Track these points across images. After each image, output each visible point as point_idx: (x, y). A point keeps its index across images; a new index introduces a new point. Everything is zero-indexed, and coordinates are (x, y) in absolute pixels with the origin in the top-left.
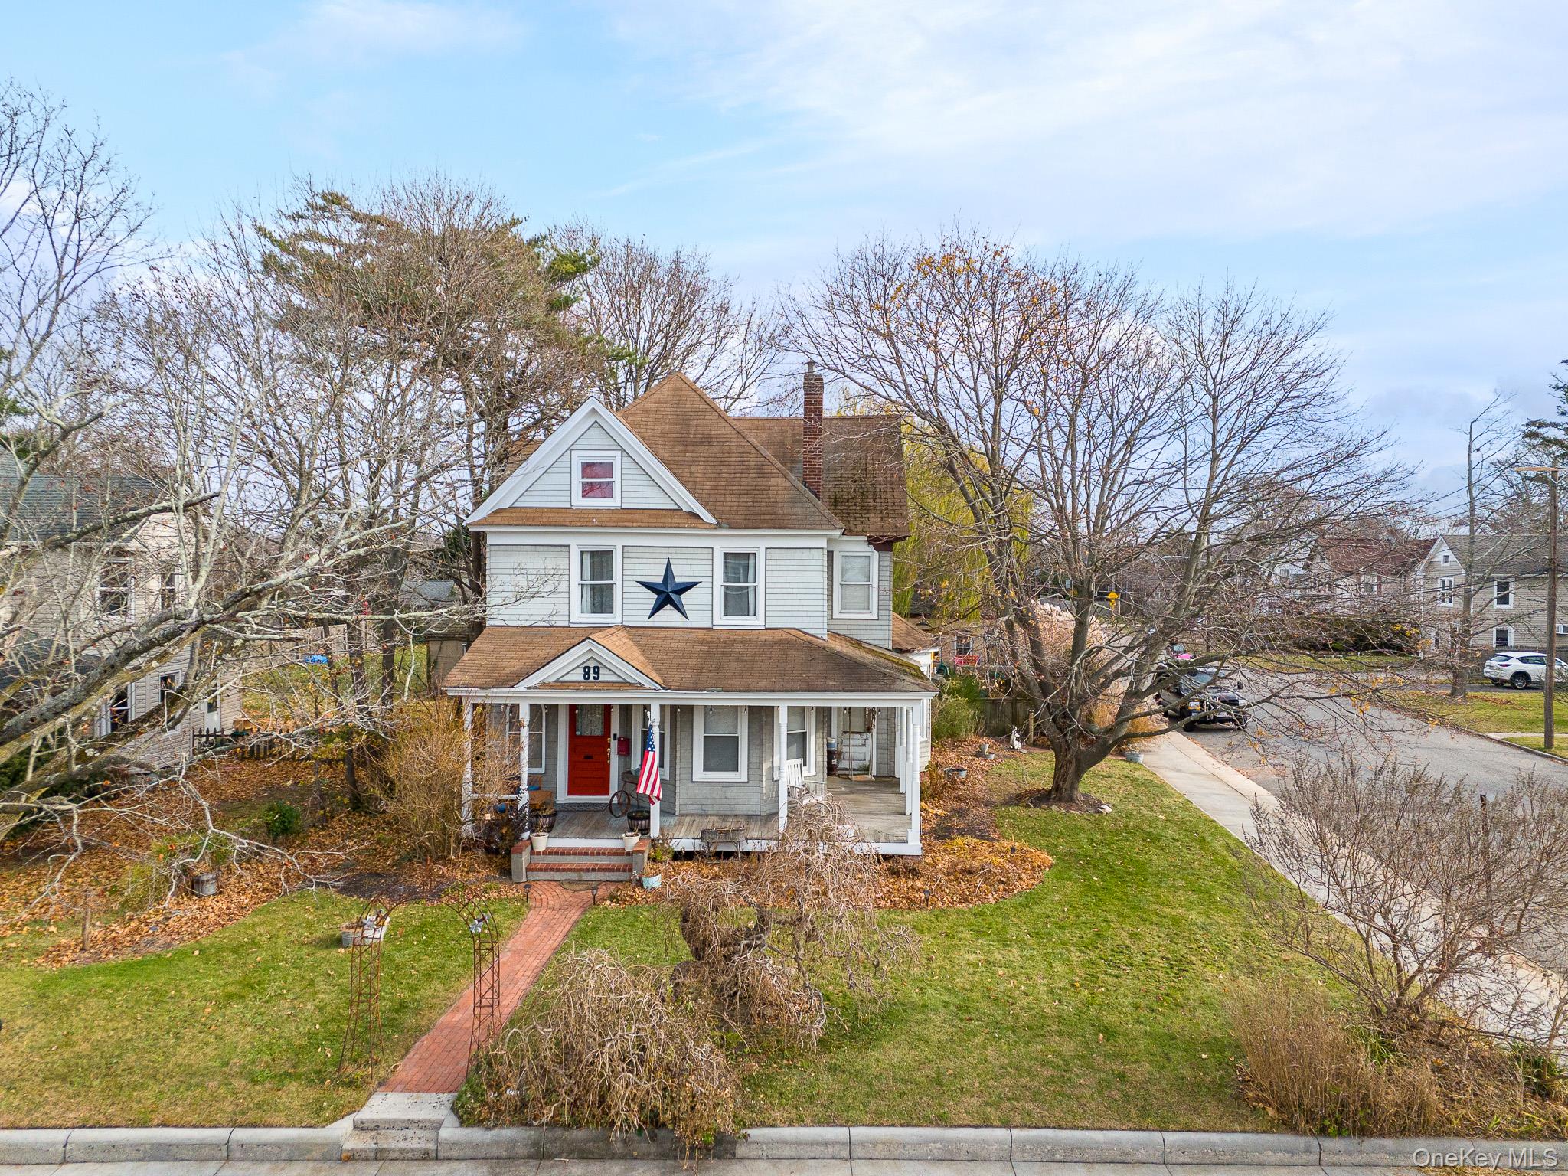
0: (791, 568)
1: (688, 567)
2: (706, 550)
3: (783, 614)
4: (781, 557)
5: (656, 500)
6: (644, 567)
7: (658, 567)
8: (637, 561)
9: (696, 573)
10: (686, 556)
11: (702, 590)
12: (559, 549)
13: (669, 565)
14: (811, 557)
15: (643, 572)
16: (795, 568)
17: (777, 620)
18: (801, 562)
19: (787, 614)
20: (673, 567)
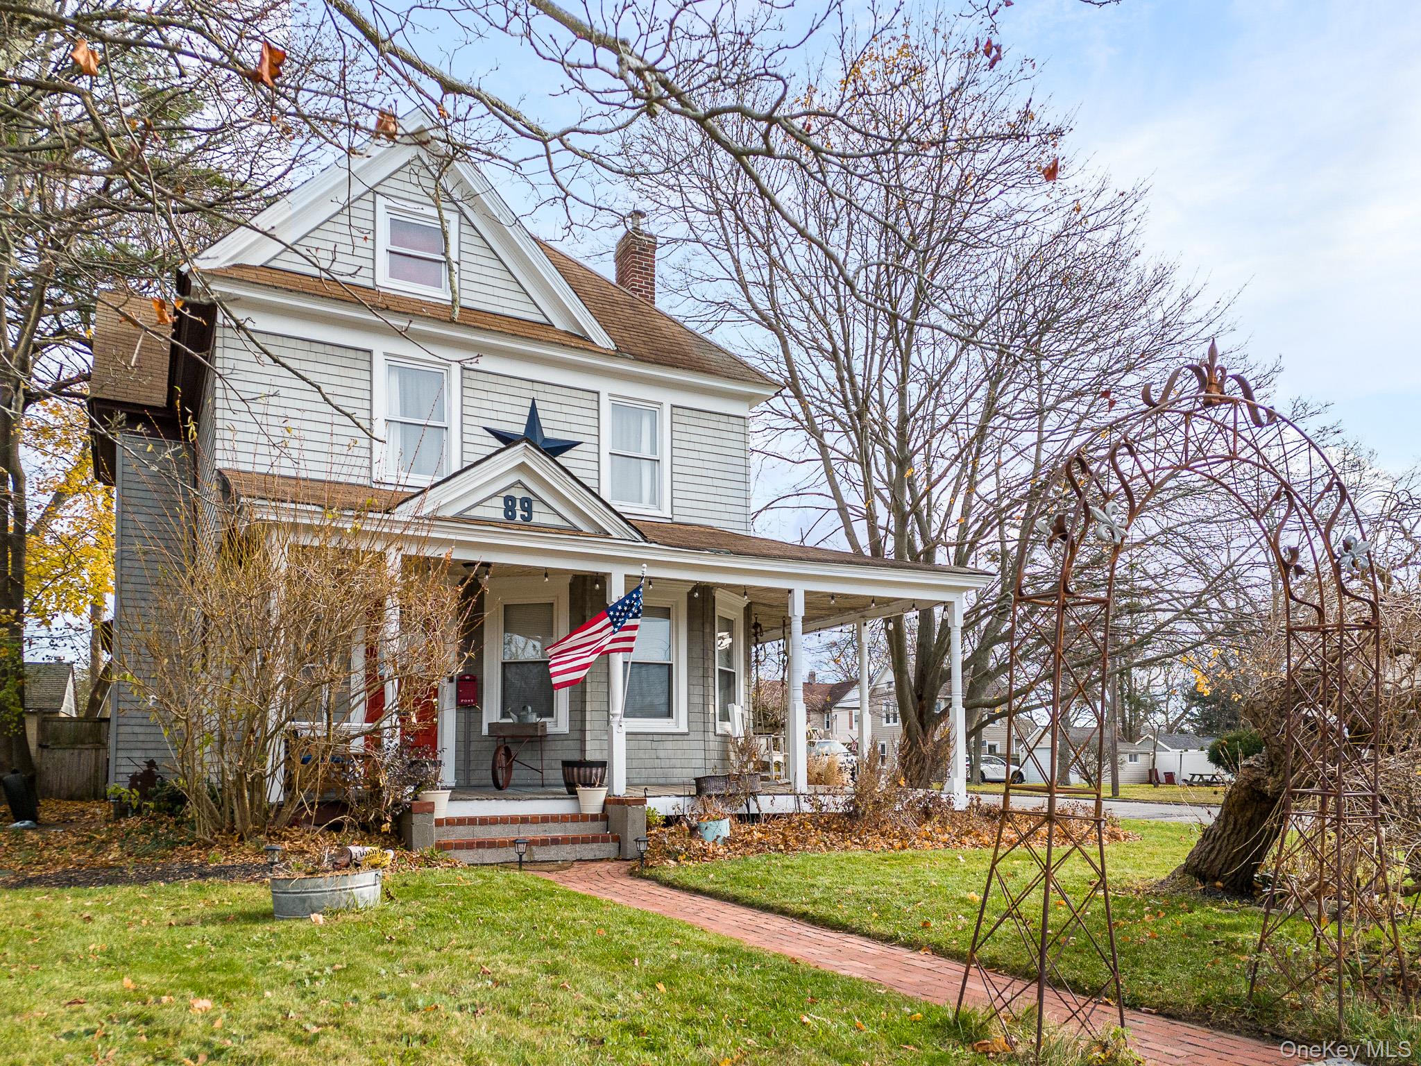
0: (704, 440)
1: (562, 417)
2: (590, 396)
3: (695, 504)
4: (692, 421)
5: (514, 304)
6: (496, 406)
7: (516, 410)
8: (484, 395)
9: (575, 428)
10: (560, 399)
11: (585, 455)
12: (351, 354)
13: (533, 409)
14: (729, 427)
15: (494, 415)
16: (710, 441)
17: (689, 512)
18: (717, 434)
19: (702, 505)
20: (540, 414)
